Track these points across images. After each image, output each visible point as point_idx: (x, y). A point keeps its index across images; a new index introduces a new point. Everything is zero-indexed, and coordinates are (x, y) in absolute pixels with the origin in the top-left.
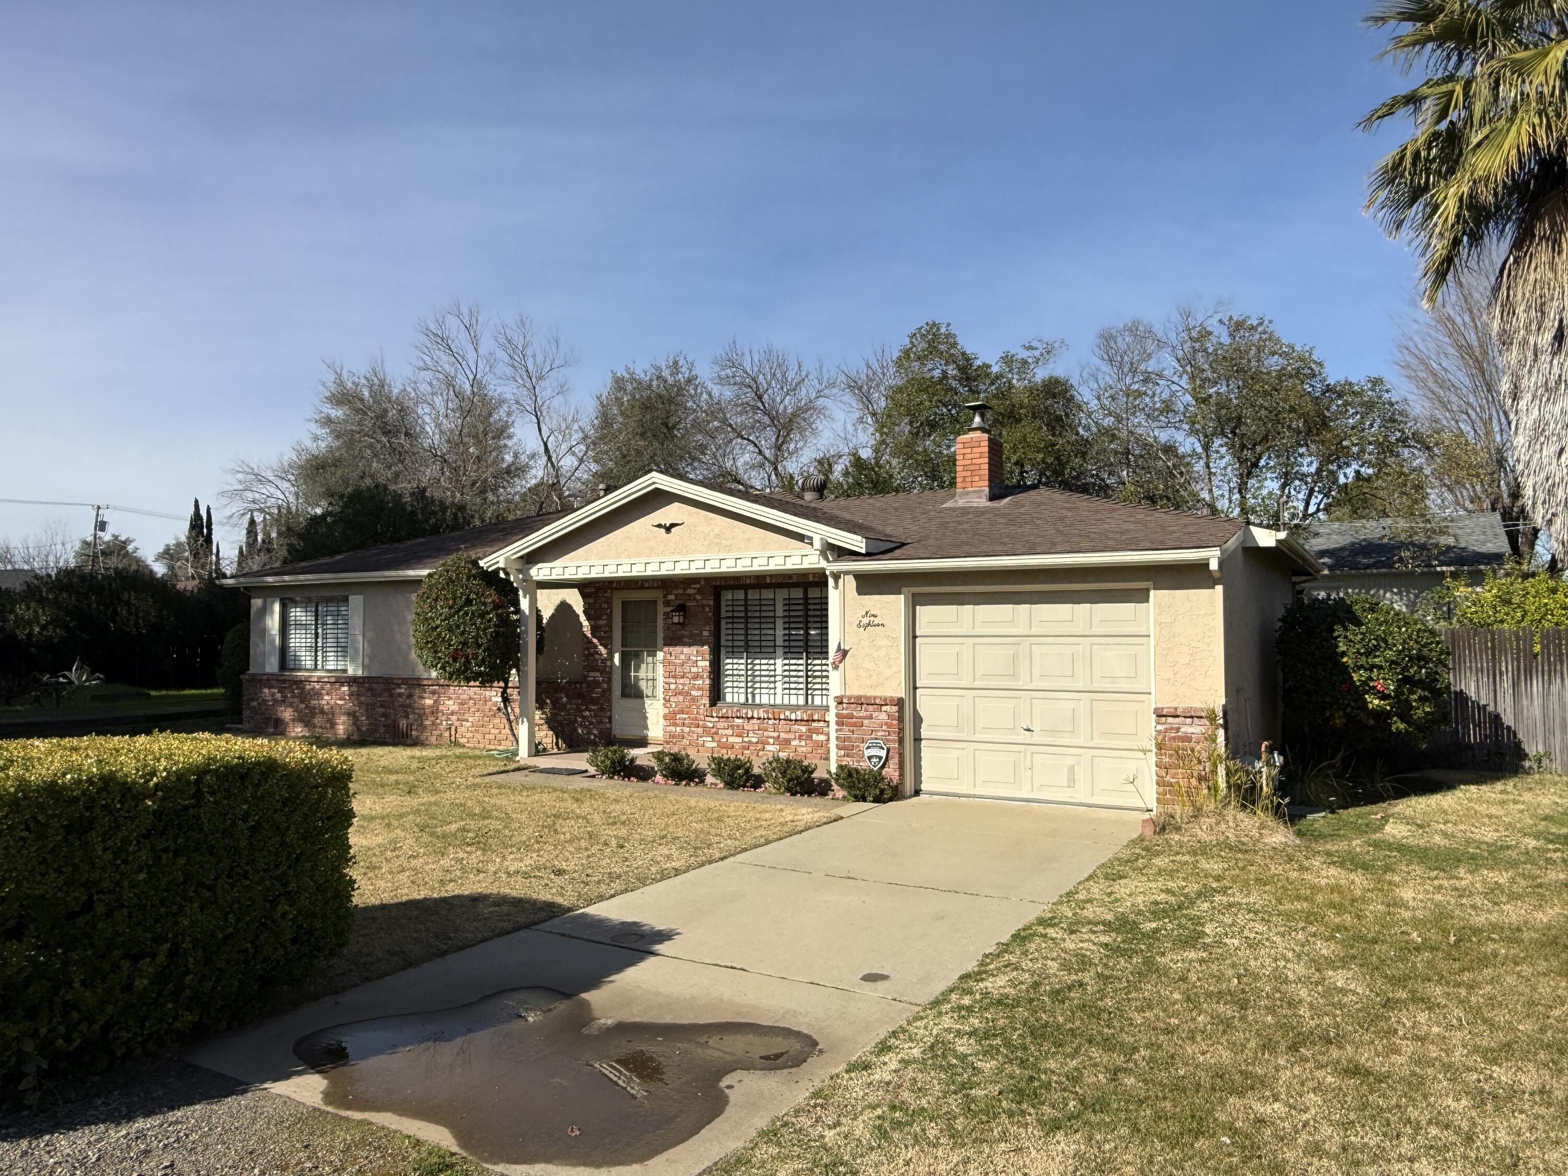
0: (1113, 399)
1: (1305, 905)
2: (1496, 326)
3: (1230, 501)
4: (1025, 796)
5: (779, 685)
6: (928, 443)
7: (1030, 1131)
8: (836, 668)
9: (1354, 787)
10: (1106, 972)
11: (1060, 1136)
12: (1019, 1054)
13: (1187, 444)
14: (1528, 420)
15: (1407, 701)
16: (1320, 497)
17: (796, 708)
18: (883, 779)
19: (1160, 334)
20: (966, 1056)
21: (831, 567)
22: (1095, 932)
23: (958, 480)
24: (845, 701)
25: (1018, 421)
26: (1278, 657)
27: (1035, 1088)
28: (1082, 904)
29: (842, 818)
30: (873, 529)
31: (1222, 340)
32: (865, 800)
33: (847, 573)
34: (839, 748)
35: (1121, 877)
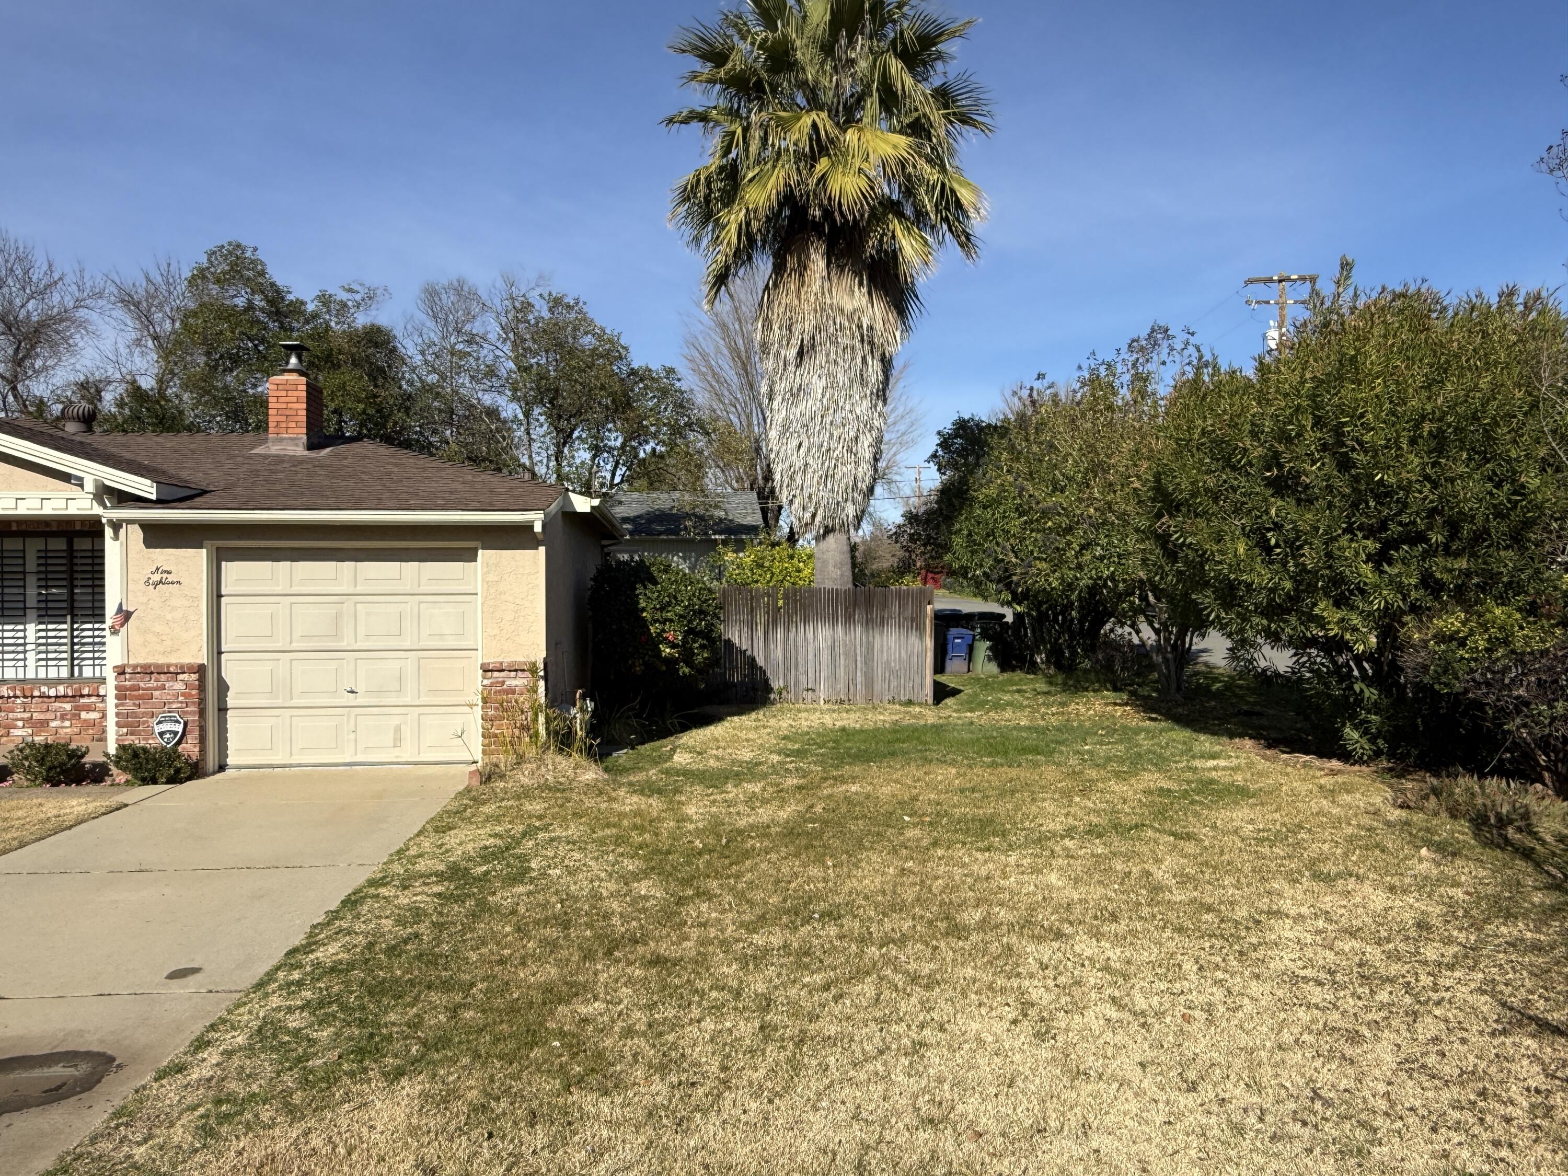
0: (437, 357)
1: (614, 831)
2: (758, 336)
3: (548, 468)
4: (348, 760)
5: (31, 656)
6: (229, 379)
7: (373, 1085)
8: (115, 631)
9: (650, 725)
10: (441, 920)
11: (404, 1081)
12: (357, 1015)
13: (510, 410)
14: (779, 418)
15: (691, 649)
16: (624, 469)
17: (59, 681)
18: (179, 756)
19: (485, 297)
20: (300, 1029)
21: (108, 514)
22: (428, 884)
23: (271, 424)
24: (128, 670)
25: (337, 366)
26: (590, 613)
27: (377, 1044)
28: (413, 860)
29: (126, 805)
30: (164, 472)
31: (543, 314)
32: (155, 782)
33: (130, 522)
34: (118, 725)
35: (450, 829)
